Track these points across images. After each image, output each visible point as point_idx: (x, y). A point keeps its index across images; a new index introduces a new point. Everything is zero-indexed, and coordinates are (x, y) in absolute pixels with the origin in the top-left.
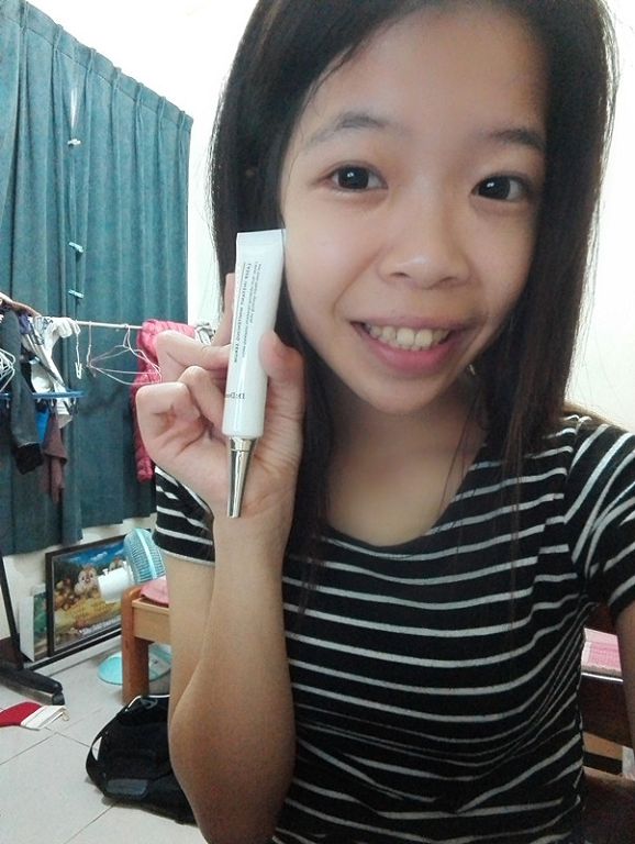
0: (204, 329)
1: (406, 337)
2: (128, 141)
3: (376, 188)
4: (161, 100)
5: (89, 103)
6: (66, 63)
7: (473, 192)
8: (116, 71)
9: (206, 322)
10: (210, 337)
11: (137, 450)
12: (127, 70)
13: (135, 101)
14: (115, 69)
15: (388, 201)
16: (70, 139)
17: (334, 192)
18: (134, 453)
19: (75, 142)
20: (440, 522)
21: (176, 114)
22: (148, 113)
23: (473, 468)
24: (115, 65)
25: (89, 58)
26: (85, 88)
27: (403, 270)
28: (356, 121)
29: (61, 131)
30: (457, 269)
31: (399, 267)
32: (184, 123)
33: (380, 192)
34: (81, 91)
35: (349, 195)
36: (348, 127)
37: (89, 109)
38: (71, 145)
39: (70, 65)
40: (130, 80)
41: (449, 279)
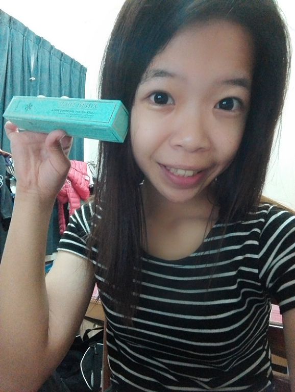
0: (91, 164)
1: (181, 172)
2: (57, 78)
3: (170, 104)
4: (72, 60)
5: (40, 60)
6: (30, 43)
7: (215, 107)
8: (52, 47)
9: (93, 161)
10: (94, 167)
11: (60, 220)
12: (57, 47)
13: (61, 60)
14: (52, 46)
15: (175, 111)
16: (31, 77)
17: (151, 105)
18: (58, 221)
19: (33, 79)
20: (197, 251)
21: (79, 67)
22: (67, 67)
23: (214, 226)
24: (52, 44)
25: (40, 41)
26: (38, 55)
27: (181, 144)
28: (161, 74)
29: (26, 74)
30: (205, 144)
31: (179, 142)
32: (83, 70)
33: (172, 106)
34: (36, 56)
35: (157, 107)
36: (157, 76)
37: (40, 64)
38: (31, 80)
39: (31, 44)
40: (59, 51)
41: (200, 148)
